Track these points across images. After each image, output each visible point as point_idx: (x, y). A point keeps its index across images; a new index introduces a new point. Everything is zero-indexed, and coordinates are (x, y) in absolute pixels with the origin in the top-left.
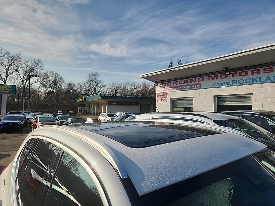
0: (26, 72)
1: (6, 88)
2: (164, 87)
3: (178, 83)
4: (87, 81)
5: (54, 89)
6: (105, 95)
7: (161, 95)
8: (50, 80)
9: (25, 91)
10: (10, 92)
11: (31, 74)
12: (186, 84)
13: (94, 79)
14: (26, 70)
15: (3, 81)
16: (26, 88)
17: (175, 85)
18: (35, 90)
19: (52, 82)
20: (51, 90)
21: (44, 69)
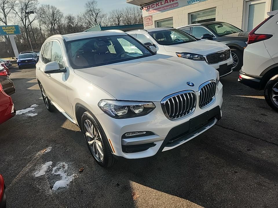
0: (22, 9)
1: (10, 29)
2: (149, 10)
3: (160, 4)
4: (86, 12)
5: (54, 25)
6: (108, 26)
7: (148, 19)
8: (48, 15)
9: (28, 30)
10: (15, 33)
11: (27, 11)
12: (167, 4)
13: (92, 9)
14: (22, 7)
15: (3, 22)
16: (28, 27)
17: (158, 7)
18: (36, 29)
19: (51, 17)
20: (52, 27)
21: (38, 4)
